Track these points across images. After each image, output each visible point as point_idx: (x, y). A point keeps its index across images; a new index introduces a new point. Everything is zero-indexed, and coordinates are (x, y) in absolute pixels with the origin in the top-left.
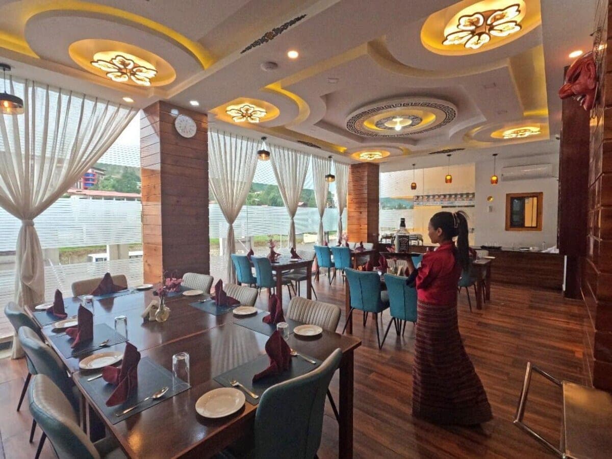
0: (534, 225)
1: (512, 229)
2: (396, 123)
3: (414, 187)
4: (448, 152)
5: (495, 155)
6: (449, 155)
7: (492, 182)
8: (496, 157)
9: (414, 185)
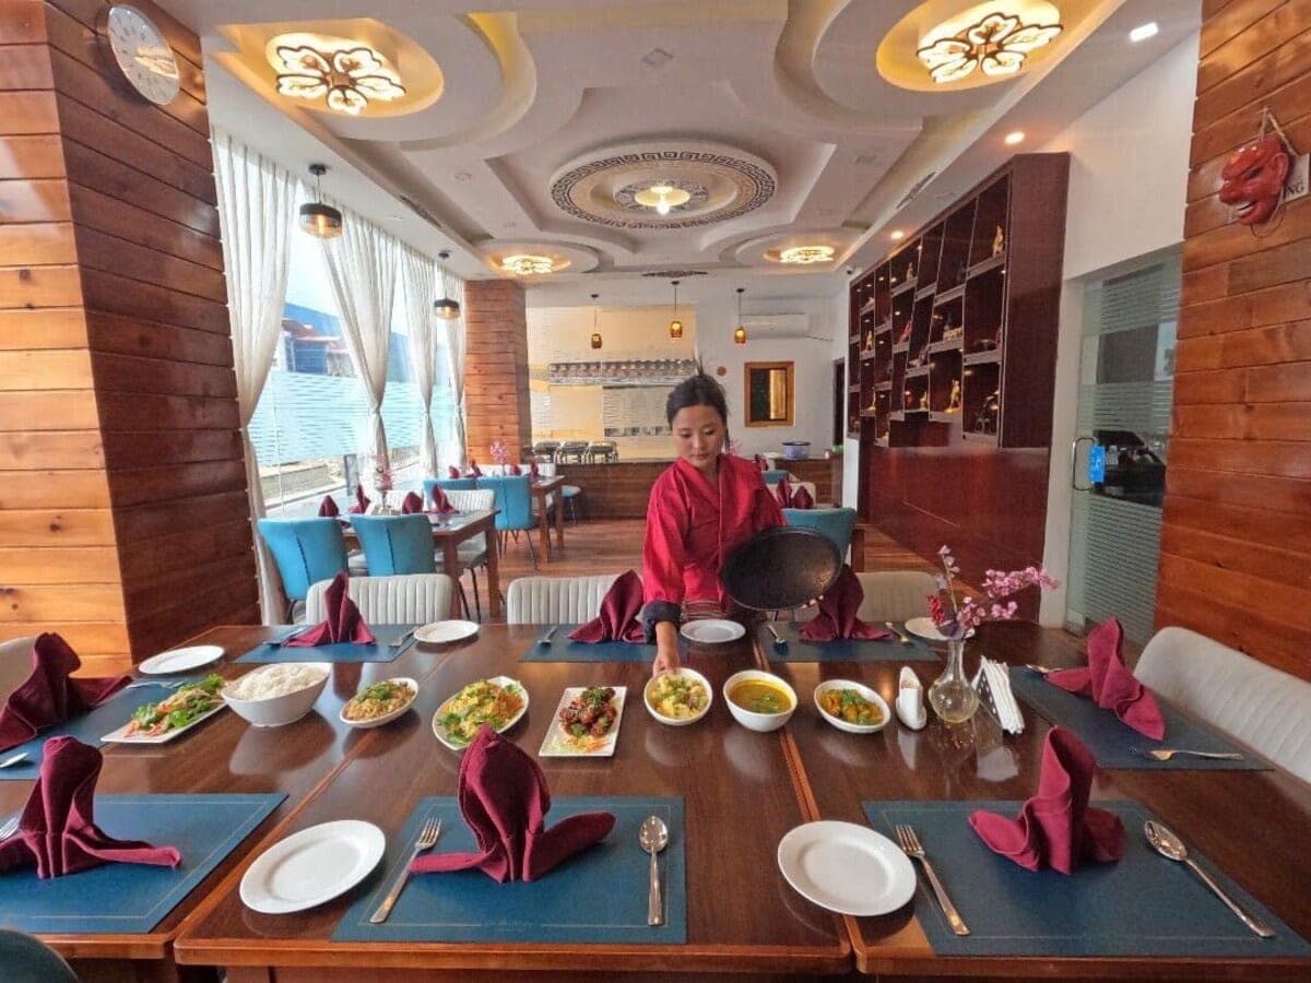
0: (784, 416)
1: (755, 423)
2: (657, 197)
3: (597, 345)
4: (673, 276)
5: (740, 291)
6: (675, 283)
7: (737, 340)
8: (743, 294)
9: (597, 339)
